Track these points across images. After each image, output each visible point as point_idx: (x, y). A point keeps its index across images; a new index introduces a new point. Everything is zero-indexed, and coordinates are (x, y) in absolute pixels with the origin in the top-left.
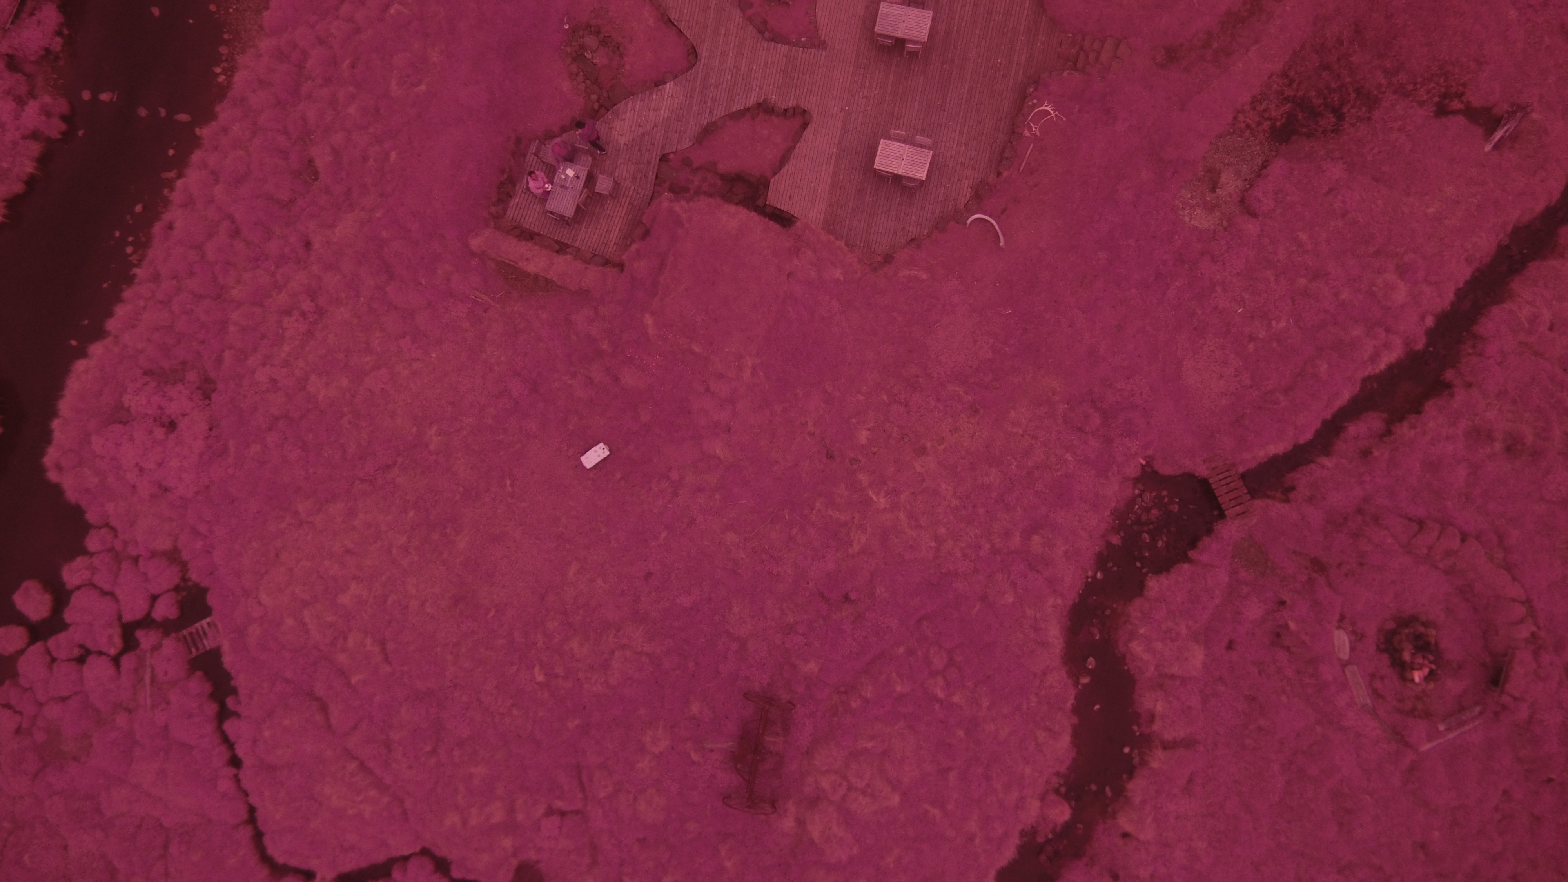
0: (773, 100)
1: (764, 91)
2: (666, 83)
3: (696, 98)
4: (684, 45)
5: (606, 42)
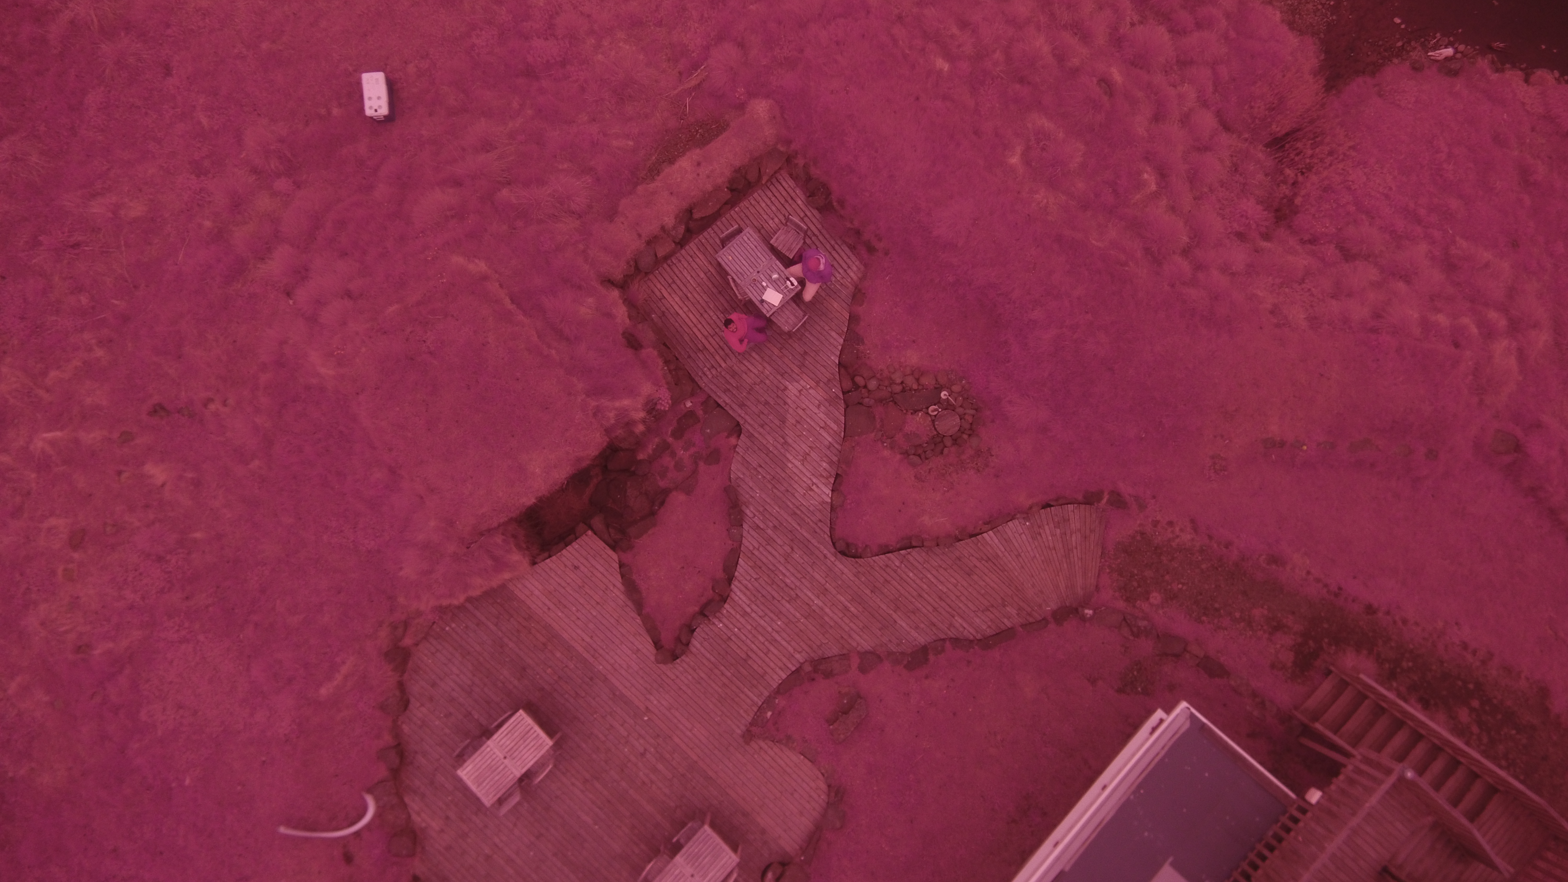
0: (717, 623)
1: (738, 616)
2: (832, 491)
3: (789, 519)
4: (866, 546)
5: (935, 444)
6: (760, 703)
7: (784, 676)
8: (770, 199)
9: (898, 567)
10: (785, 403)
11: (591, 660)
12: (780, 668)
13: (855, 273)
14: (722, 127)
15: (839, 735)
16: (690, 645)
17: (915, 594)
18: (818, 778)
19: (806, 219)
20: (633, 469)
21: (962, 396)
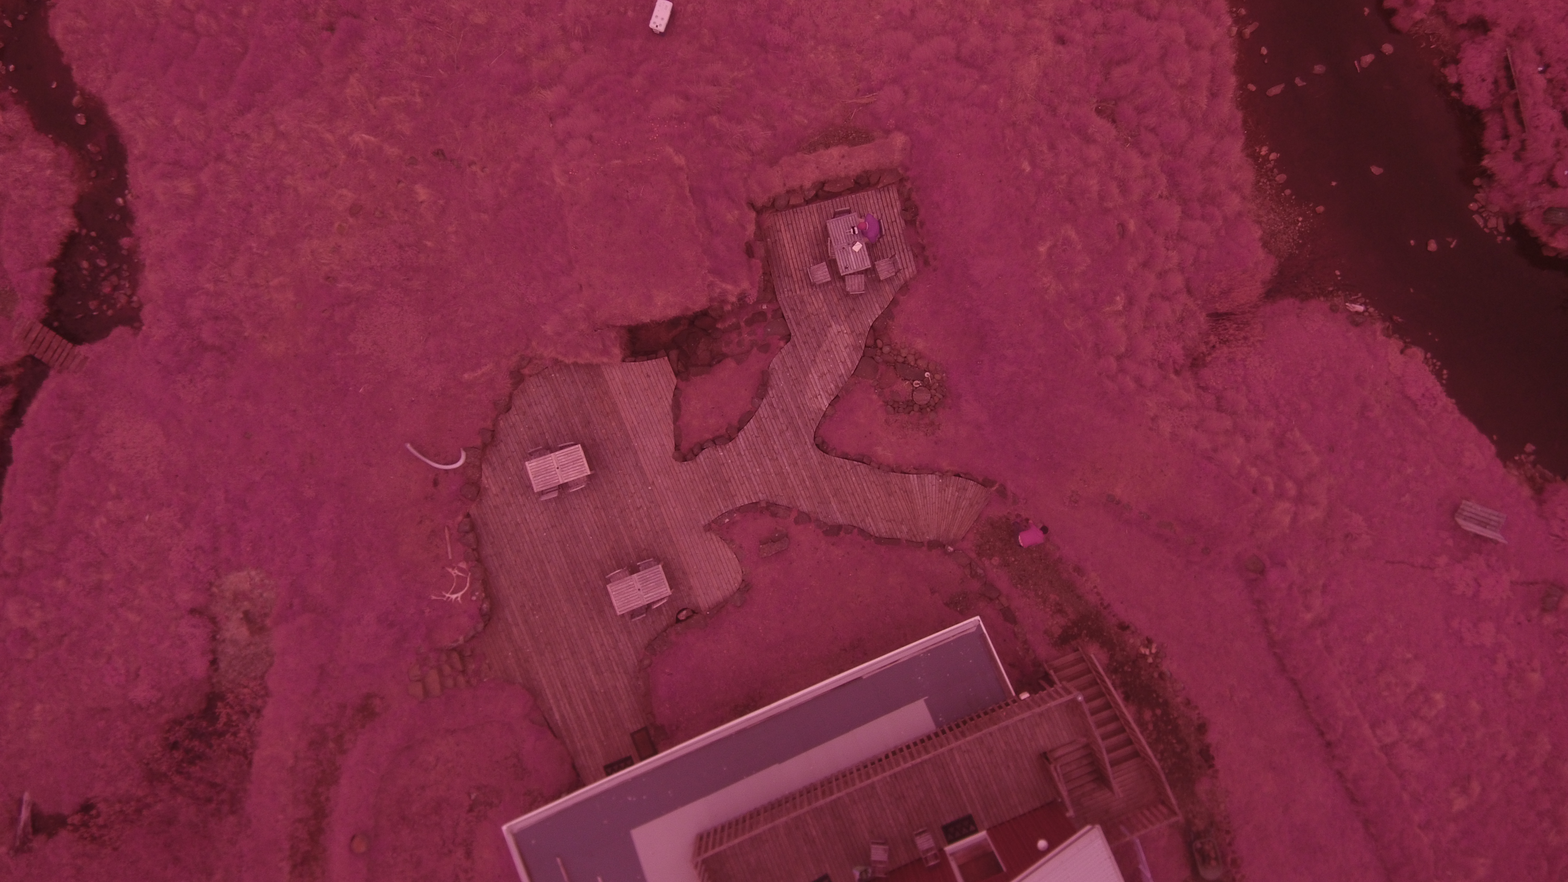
0: (720, 451)
1: (734, 454)
2: (829, 404)
3: (794, 409)
4: (835, 448)
5: (907, 406)
6: (724, 512)
7: (746, 503)
8: (878, 199)
9: (848, 470)
10: (826, 335)
11: (632, 437)
12: (746, 497)
13: (909, 273)
14: (868, 139)
15: (764, 553)
16: (697, 457)
17: (850, 491)
18: (738, 572)
19: (894, 223)
20: (710, 331)
21: (939, 383)
